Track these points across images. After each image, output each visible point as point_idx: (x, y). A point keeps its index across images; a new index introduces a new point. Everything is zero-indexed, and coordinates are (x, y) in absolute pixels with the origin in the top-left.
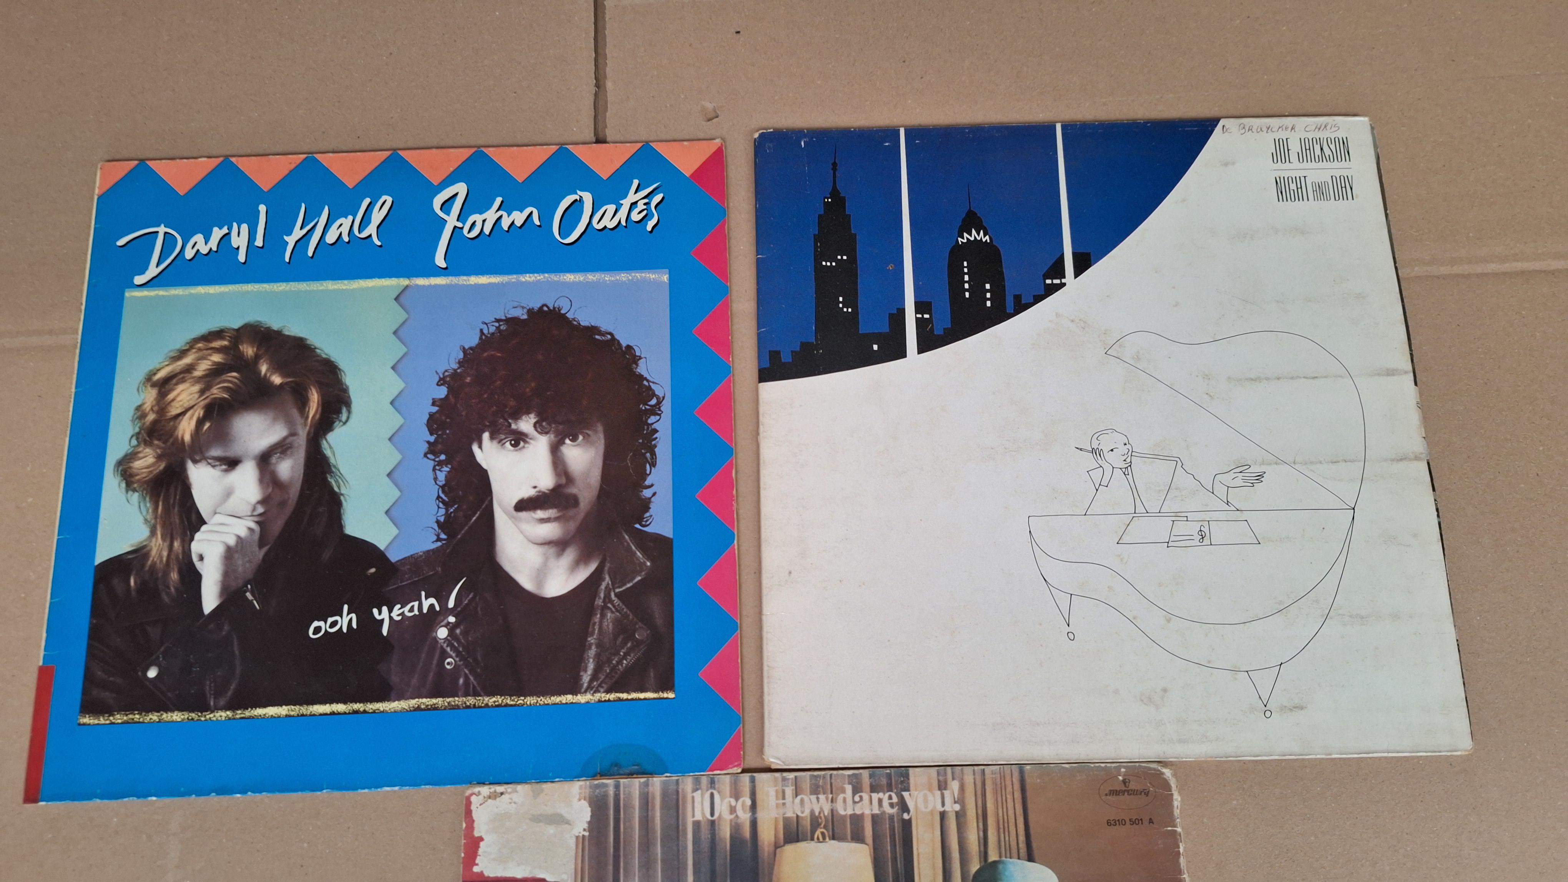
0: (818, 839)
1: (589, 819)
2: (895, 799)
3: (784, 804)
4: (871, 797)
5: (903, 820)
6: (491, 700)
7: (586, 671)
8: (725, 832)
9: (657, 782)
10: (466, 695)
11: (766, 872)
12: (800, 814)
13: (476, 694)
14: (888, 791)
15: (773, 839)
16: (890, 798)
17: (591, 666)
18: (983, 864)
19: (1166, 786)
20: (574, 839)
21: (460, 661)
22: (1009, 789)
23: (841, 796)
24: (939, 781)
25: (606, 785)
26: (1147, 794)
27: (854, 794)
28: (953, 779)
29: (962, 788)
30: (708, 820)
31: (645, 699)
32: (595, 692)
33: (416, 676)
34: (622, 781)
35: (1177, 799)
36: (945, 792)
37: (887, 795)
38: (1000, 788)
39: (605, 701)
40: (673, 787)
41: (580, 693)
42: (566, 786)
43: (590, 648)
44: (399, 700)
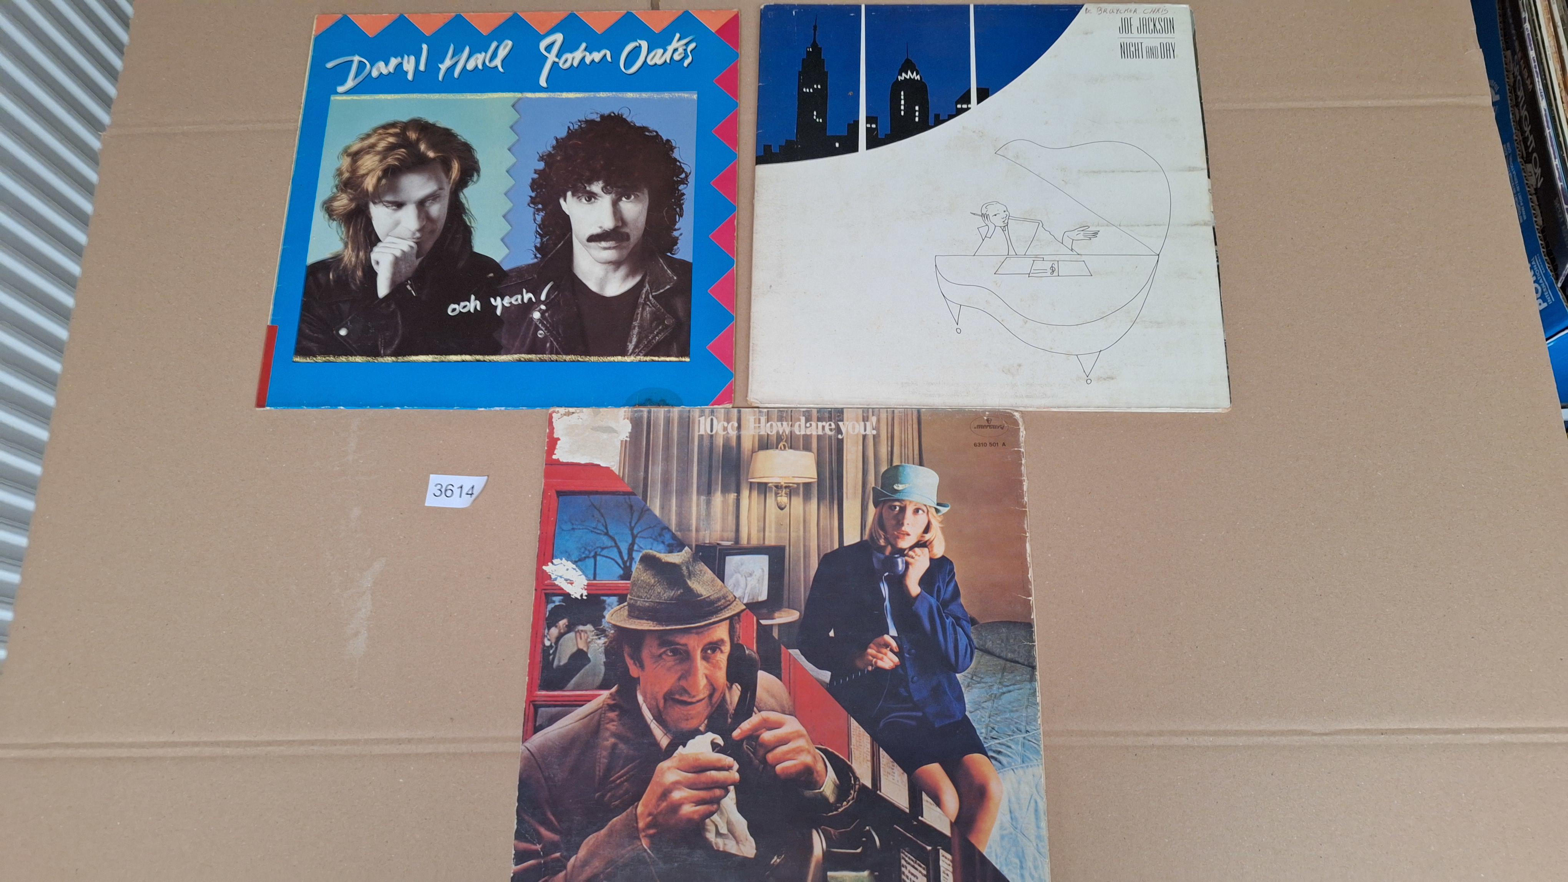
0: (781, 448)
1: (630, 431)
2: (833, 426)
3: (759, 427)
4: (817, 424)
5: (838, 439)
6: (568, 358)
7: (631, 343)
8: (720, 442)
9: (675, 411)
10: (551, 353)
11: (745, 466)
12: (769, 433)
13: (557, 353)
14: (829, 421)
15: (751, 447)
16: (830, 425)
17: (634, 340)
18: (889, 467)
19: (1016, 423)
20: (620, 442)
21: (548, 333)
22: (910, 422)
23: (798, 423)
24: (863, 416)
25: (642, 411)
26: (1002, 428)
27: (806, 423)
28: (873, 415)
29: (878, 421)
30: (709, 434)
31: (670, 361)
32: (637, 355)
33: (518, 340)
34: (652, 409)
35: (1023, 433)
36: (867, 423)
37: (828, 423)
38: (904, 421)
39: (644, 361)
40: (686, 415)
41: (627, 355)
42: (616, 410)
43: (634, 328)
44: (506, 354)
